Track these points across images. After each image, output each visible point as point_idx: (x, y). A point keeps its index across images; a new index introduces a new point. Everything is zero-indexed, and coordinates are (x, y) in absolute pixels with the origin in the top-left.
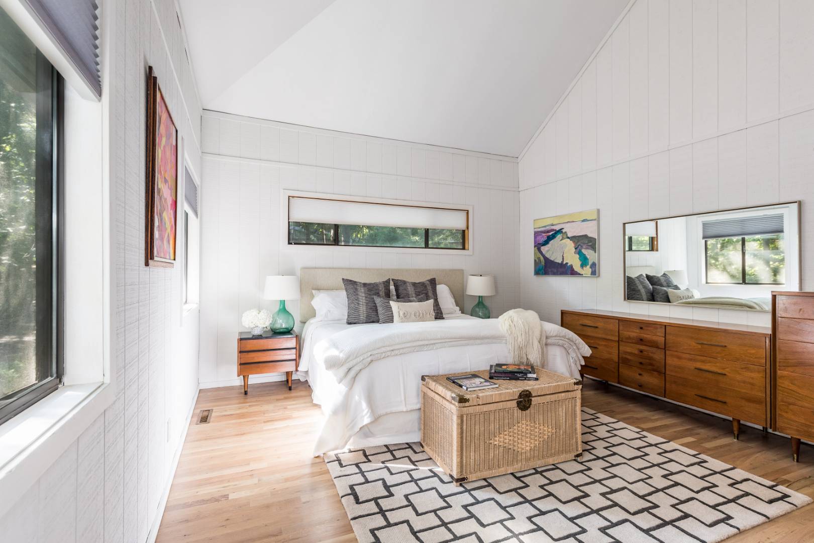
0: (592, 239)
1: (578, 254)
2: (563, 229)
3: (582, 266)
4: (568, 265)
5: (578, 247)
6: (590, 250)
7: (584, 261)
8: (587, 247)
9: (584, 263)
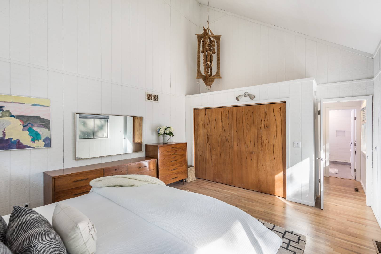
0: (45, 120)
1: (28, 130)
2: (4, 107)
3: (33, 140)
4: (13, 140)
5: (28, 125)
6: (43, 128)
7: (35, 137)
8: (39, 125)
9: (35, 138)
